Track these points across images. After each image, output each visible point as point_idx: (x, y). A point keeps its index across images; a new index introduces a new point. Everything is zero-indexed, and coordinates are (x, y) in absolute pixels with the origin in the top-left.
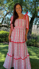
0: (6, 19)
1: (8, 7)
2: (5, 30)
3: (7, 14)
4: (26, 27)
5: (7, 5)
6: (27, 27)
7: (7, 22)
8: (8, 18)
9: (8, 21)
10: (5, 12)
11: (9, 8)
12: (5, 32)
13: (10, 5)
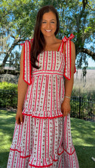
0: (12, 56)
1: (18, 28)
2: (12, 81)
3: (15, 44)
4: (64, 72)
5: (16, 25)
6: (66, 74)
7: (14, 63)
8: (17, 54)
9: (16, 61)
10: (12, 41)
11: (19, 32)
12: (11, 85)
13: (22, 25)
